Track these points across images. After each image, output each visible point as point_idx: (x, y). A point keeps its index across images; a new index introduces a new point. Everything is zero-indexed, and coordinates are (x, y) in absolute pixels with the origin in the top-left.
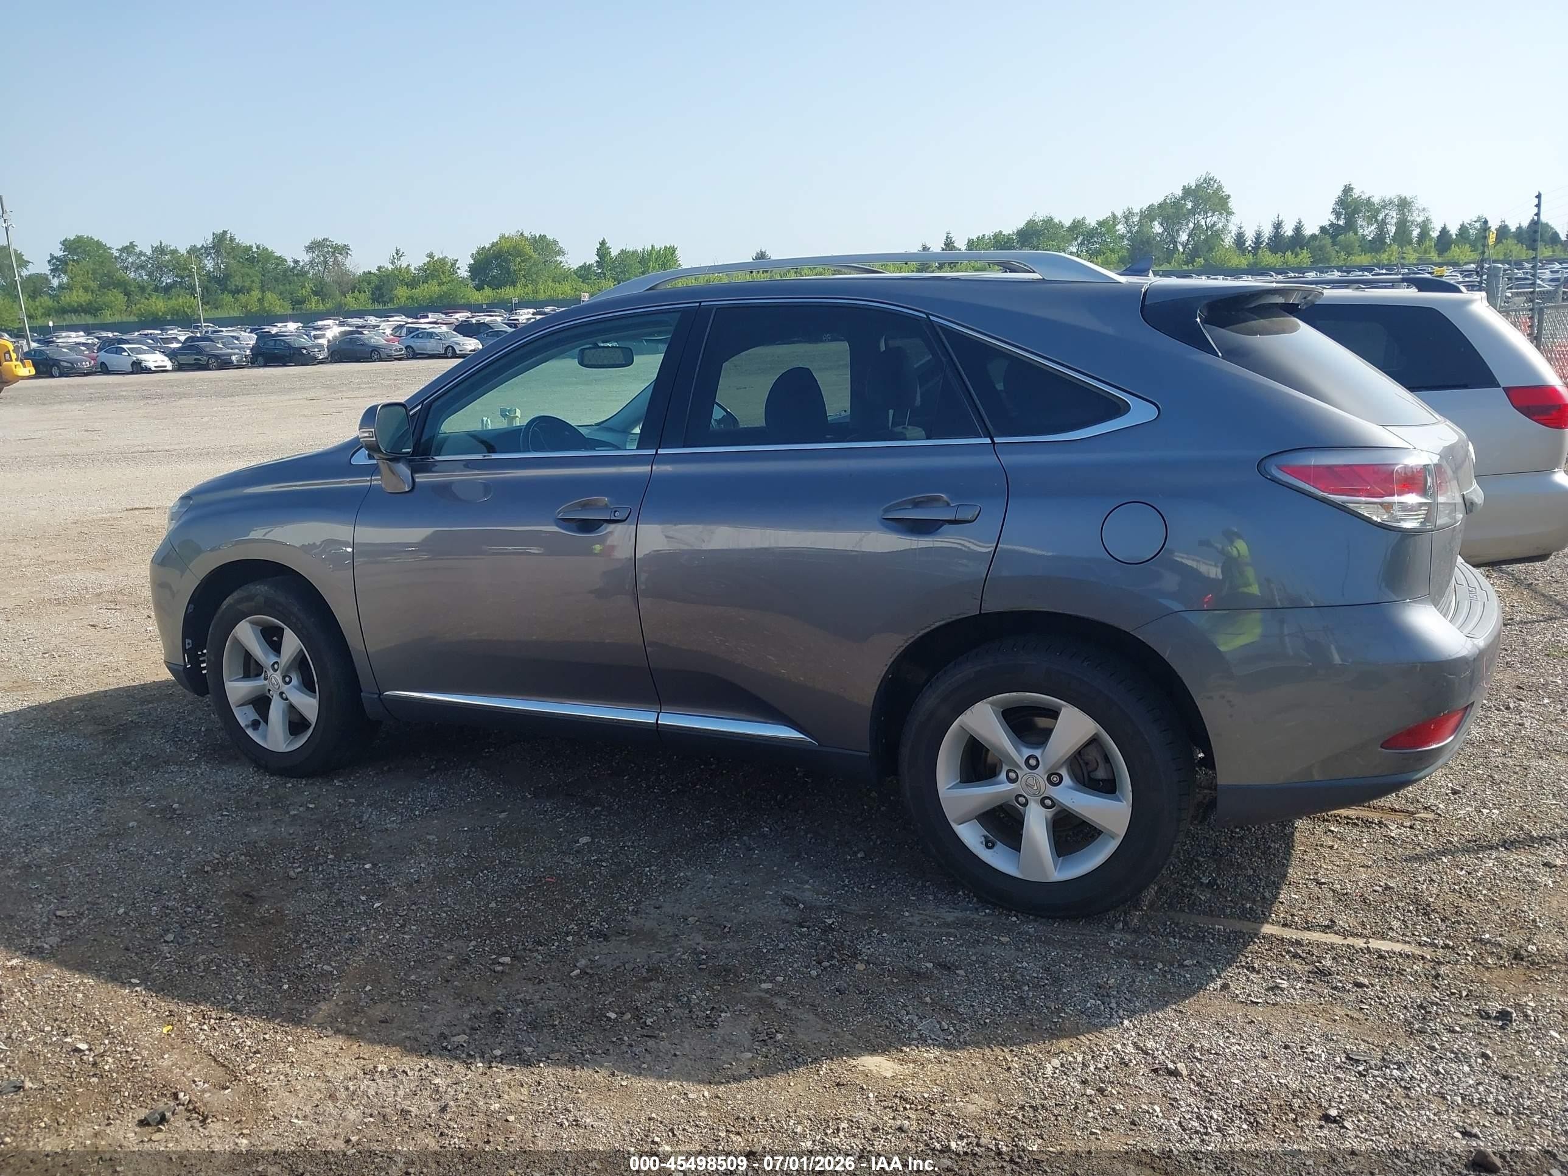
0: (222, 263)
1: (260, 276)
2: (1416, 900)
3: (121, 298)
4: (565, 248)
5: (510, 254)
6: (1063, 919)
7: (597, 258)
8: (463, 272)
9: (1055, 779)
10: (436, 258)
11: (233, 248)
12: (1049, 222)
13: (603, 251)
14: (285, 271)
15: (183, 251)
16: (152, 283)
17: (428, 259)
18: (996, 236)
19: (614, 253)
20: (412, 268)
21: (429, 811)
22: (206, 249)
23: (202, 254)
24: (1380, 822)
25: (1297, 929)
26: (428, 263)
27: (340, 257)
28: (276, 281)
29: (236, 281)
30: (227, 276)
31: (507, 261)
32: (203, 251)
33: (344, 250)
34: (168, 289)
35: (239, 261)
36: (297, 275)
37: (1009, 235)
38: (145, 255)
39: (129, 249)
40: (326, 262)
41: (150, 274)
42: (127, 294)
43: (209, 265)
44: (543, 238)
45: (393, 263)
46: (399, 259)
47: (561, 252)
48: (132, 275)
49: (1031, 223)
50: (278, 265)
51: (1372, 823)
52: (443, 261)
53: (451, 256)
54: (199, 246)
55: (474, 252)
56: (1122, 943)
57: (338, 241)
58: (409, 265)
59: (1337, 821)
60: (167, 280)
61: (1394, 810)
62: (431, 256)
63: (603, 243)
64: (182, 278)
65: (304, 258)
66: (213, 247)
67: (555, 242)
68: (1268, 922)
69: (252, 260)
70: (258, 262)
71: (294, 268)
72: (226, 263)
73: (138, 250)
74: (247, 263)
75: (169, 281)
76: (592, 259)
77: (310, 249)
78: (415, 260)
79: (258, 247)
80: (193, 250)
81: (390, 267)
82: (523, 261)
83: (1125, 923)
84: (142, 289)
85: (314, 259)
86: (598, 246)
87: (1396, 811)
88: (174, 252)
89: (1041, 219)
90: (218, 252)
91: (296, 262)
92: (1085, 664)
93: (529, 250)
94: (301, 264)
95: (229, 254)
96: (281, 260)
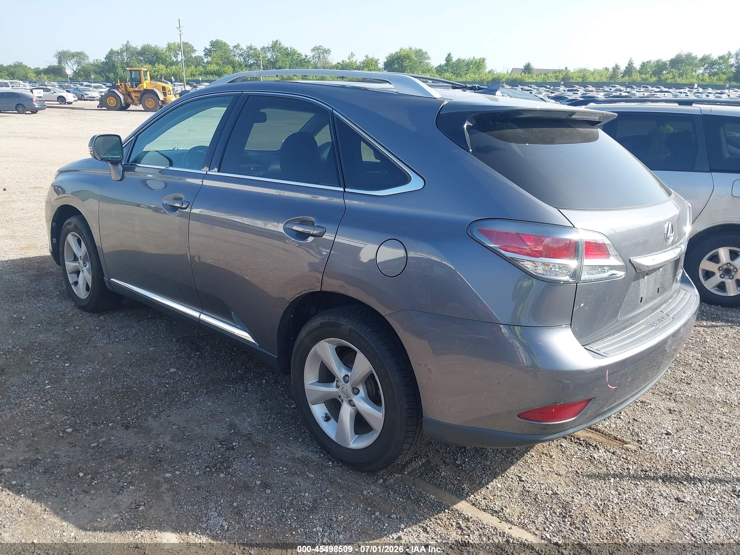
0: (275, 55)
1: (290, 61)
2: (565, 506)
3: (231, 68)
4: (431, 56)
5: (404, 58)
6: (355, 470)
7: (445, 62)
8: (381, 65)
9: (356, 391)
10: (369, 58)
11: (280, 49)
12: (689, 57)
13: (448, 59)
14: (301, 60)
15: (259, 48)
16: (245, 63)
17: (366, 58)
18: (658, 61)
19: (454, 59)
20: (358, 62)
21: (123, 340)
22: (269, 48)
23: (266, 51)
24: (596, 446)
25: (478, 508)
26: (365, 60)
27: (326, 55)
28: (296, 65)
29: (280, 64)
30: (276, 61)
31: (402, 60)
32: (267, 49)
33: (328, 51)
34: (251, 66)
35: (282, 54)
36: (306, 62)
37: (665, 61)
38: (243, 50)
39: (237, 47)
40: (319, 57)
41: (244, 59)
42: (234, 67)
43: (269, 55)
44: (420, 50)
45: (349, 59)
46: (352, 57)
47: (428, 58)
48: (237, 59)
49: (679, 57)
50: (298, 57)
51: (591, 445)
52: (372, 60)
53: (376, 57)
54: (266, 47)
55: (388, 56)
56: (371, 493)
57: (326, 47)
58: (356, 61)
59: (571, 439)
60: (251, 62)
61: (616, 438)
62: (367, 57)
63: (449, 55)
64: (257, 61)
65: (310, 54)
66: (272, 48)
67: (426, 53)
68: (466, 500)
69: (288, 54)
70: (290, 55)
71: (305, 59)
72: (277, 55)
73: (240, 47)
74: (285, 56)
75: (252, 62)
76: (443, 62)
77: (313, 50)
78: (359, 59)
79: (291, 49)
80: (263, 49)
81: (348, 61)
82: (410, 62)
83: (385, 481)
84: (240, 65)
85: (314, 55)
86: (447, 56)
87: (617, 440)
88: (255, 49)
89: (685, 54)
90: (273, 50)
91: (306, 56)
92: (369, 330)
93: (413, 56)
94: (308, 57)
95: (278, 51)
96: (300, 55)
